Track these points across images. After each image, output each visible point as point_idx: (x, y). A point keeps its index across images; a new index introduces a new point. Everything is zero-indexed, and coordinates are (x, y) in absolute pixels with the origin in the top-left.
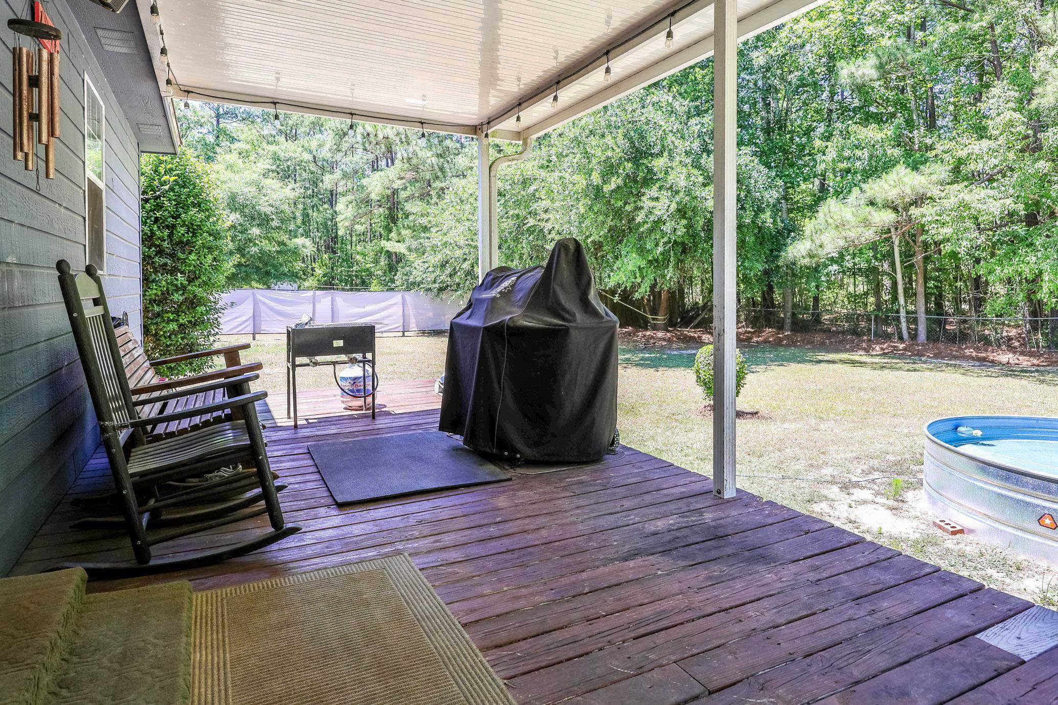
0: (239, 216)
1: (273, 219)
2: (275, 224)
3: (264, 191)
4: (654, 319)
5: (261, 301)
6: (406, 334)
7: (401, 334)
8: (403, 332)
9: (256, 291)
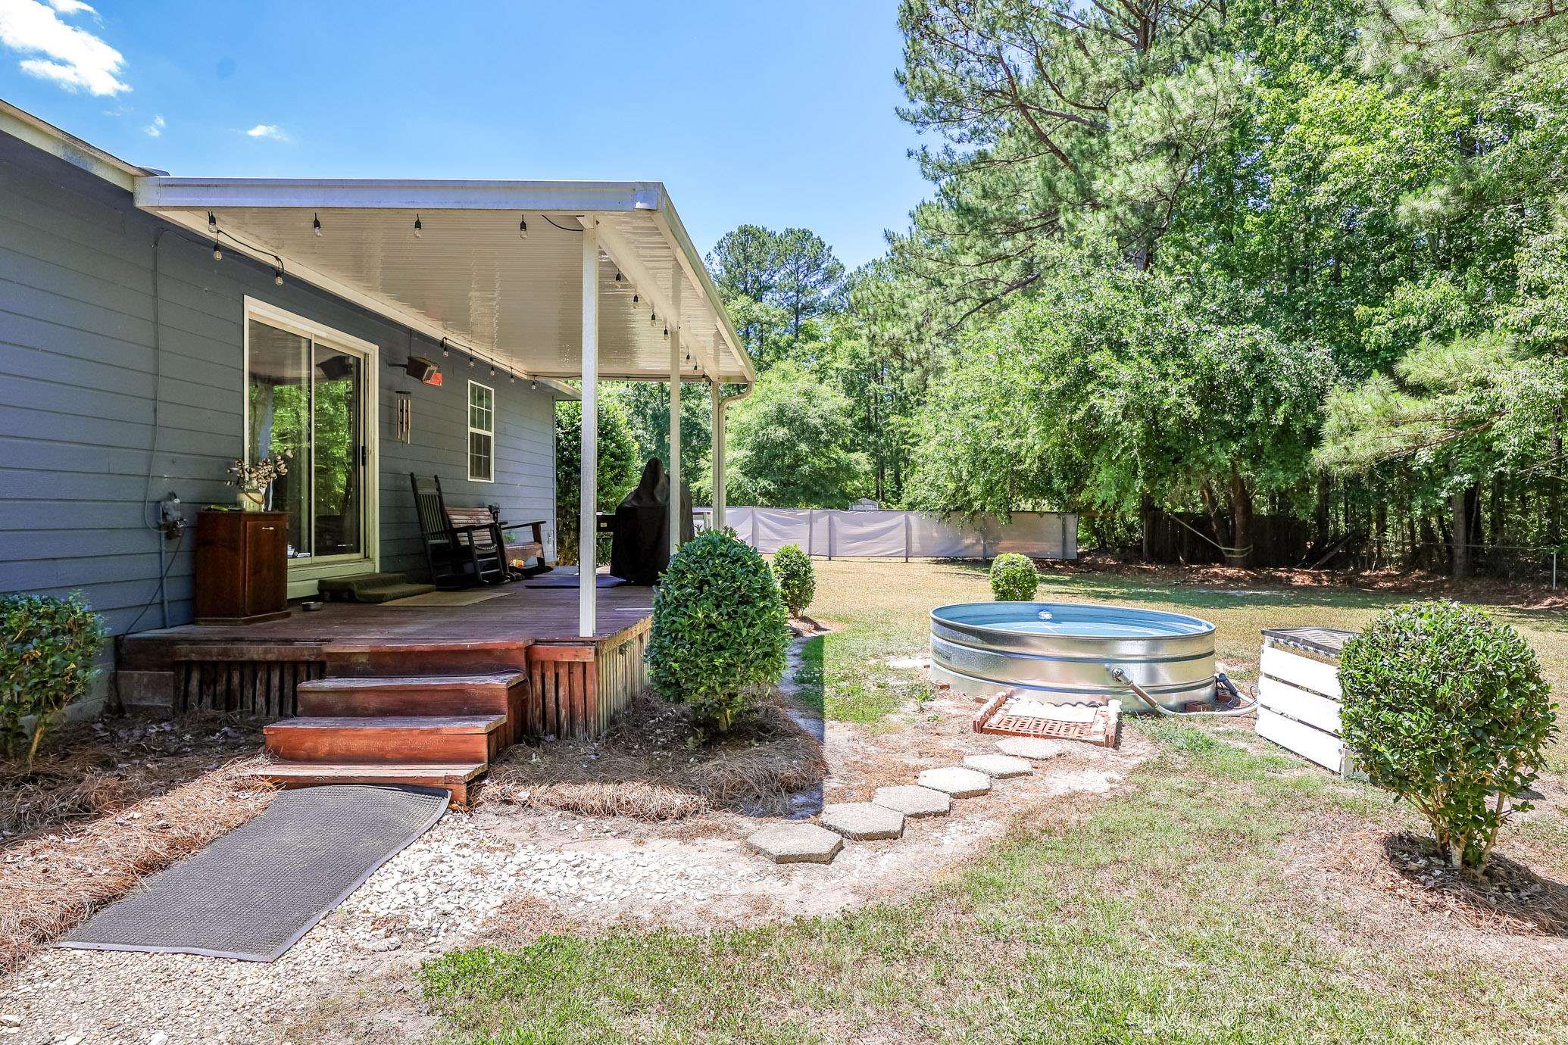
0: (787, 431)
1: (822, 433)
2: (824, 437)
3: (815, 401)
4: (1229, 552)
5: (760, 520)
6: (910, 559)
7: (904, 559)
8: (907, 558)
9: (757, 510)
